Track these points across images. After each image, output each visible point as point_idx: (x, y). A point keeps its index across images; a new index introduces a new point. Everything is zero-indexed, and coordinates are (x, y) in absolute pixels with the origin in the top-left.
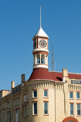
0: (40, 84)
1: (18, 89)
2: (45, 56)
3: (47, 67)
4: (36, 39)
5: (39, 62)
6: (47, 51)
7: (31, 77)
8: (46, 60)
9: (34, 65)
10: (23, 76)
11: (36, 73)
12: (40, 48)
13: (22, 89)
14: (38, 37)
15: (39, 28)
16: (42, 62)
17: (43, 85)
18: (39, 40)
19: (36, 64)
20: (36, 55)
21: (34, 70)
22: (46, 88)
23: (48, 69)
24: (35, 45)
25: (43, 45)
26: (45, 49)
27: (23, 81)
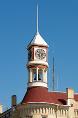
0: (36, 109)
1: (7, 116)
2: (44, 70)
3: (45, 85)
4: (31, 47)
5: (35, 79)
6: (46, 64)
7: (25, 100)
8: (45, 76)
9: (29, 82)
10: (14, 97)
11: (32, 93)
12: (36, 61)
13: (13, 115)
14: (34, 46)
15: (36, 34)
16: (39, 79)
17: (41, 109)
18: (36, 49)
19: (31, 81)
20: (31, 69)
21: (29, 89)
22: (44, 114)
23: (47, 89)
24: (30, 56)
25: (41, 56)
26: (44, 62)
27: (14, 105)
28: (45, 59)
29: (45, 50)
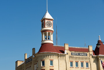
0: (47, 56)
1: (30, 60)
2: (51, 33)
3: (52, 42)
4: (43, 20)
5: (46, 39)
6: (52, 29)
7: (40, 51)
8: (52, 37)
9: (42, 41)
10: (34, 49)
11: (44, 47)
12: (47, 28)
13: (33, 59)
14: (45, 19)
15: (46, 12)
16: (48, 39)
17: (49, 56)
18: (46, 21)
19: (44, 40)
20: (44, 33)
21: (43, 44)
22: (52, 59)
23: (53, 44)
24: (43, 25)
25: (49, 25)
26: (51, 28)
27: (34, 54)
28: (52, 27)
29: (52, 22)
